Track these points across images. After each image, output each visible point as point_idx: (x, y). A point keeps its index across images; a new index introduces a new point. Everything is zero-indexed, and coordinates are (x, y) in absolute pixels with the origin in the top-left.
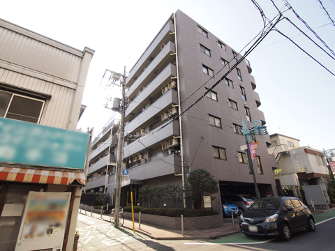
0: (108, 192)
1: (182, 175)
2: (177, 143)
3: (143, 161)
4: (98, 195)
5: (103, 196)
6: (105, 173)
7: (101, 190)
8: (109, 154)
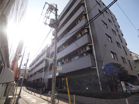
0: (44, 81)
1: (97, 67)
2: (89, 49)
3: (65, 62)
4: (39, 83)
5: (41, 83)
6: (43, 72)
7: (40, 80)
8: (45, 62)
